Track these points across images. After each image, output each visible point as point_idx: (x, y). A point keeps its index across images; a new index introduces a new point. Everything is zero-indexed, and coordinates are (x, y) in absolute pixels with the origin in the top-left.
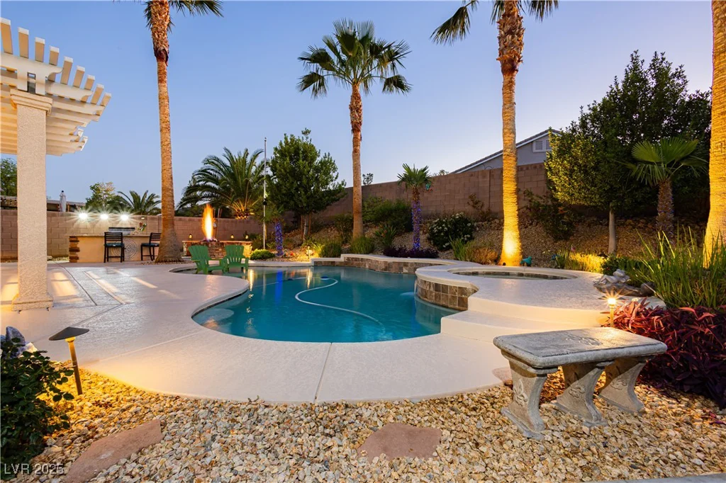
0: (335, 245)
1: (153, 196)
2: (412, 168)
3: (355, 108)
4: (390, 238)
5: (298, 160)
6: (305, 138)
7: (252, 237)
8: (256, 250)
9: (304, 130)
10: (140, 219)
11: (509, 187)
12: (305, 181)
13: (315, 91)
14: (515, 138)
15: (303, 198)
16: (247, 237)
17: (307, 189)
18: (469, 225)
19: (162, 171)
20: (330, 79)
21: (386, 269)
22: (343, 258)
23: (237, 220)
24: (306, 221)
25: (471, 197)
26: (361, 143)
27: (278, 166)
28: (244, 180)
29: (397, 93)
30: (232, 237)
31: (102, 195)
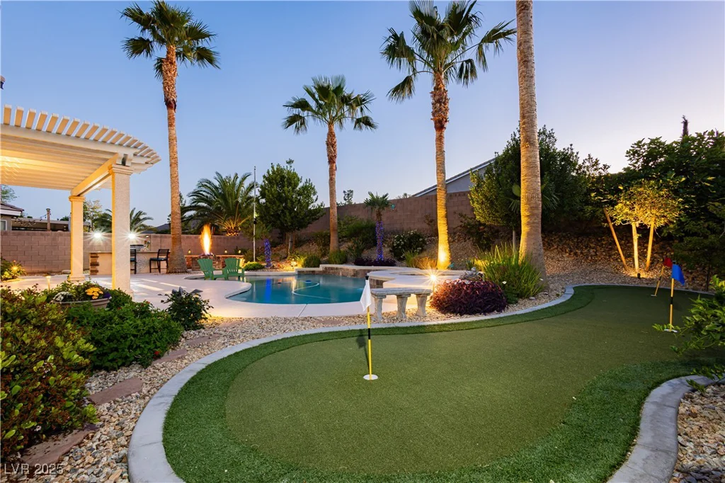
0: (316, 258)
1: (140, 213)
2: (375, 195)
3: (331, 144)
4: (360, 251)
5: (284, 186)
6: (289, 166)
7: (244, 252)
8: (249, 262)
9: (288, 160)
10: (145, 237)
11: (441, 212)
12: (289, 205)
13: (297, 129)
14: (445, 177)
15: (288, 218)
16: (240, 252)
17: (291, 210)
18: (421, 239)
19: (172, 198)
20: (310, 120)
21: (354, 275)
22: (322, 267)
23: (228, 237)
24: (290, 237)
25: (426, 216)
26: (337, 173)
27: (266, 191)
28: (234, 201)
29: (366, 130)
30: (226, 252)
31: (89, 212)
